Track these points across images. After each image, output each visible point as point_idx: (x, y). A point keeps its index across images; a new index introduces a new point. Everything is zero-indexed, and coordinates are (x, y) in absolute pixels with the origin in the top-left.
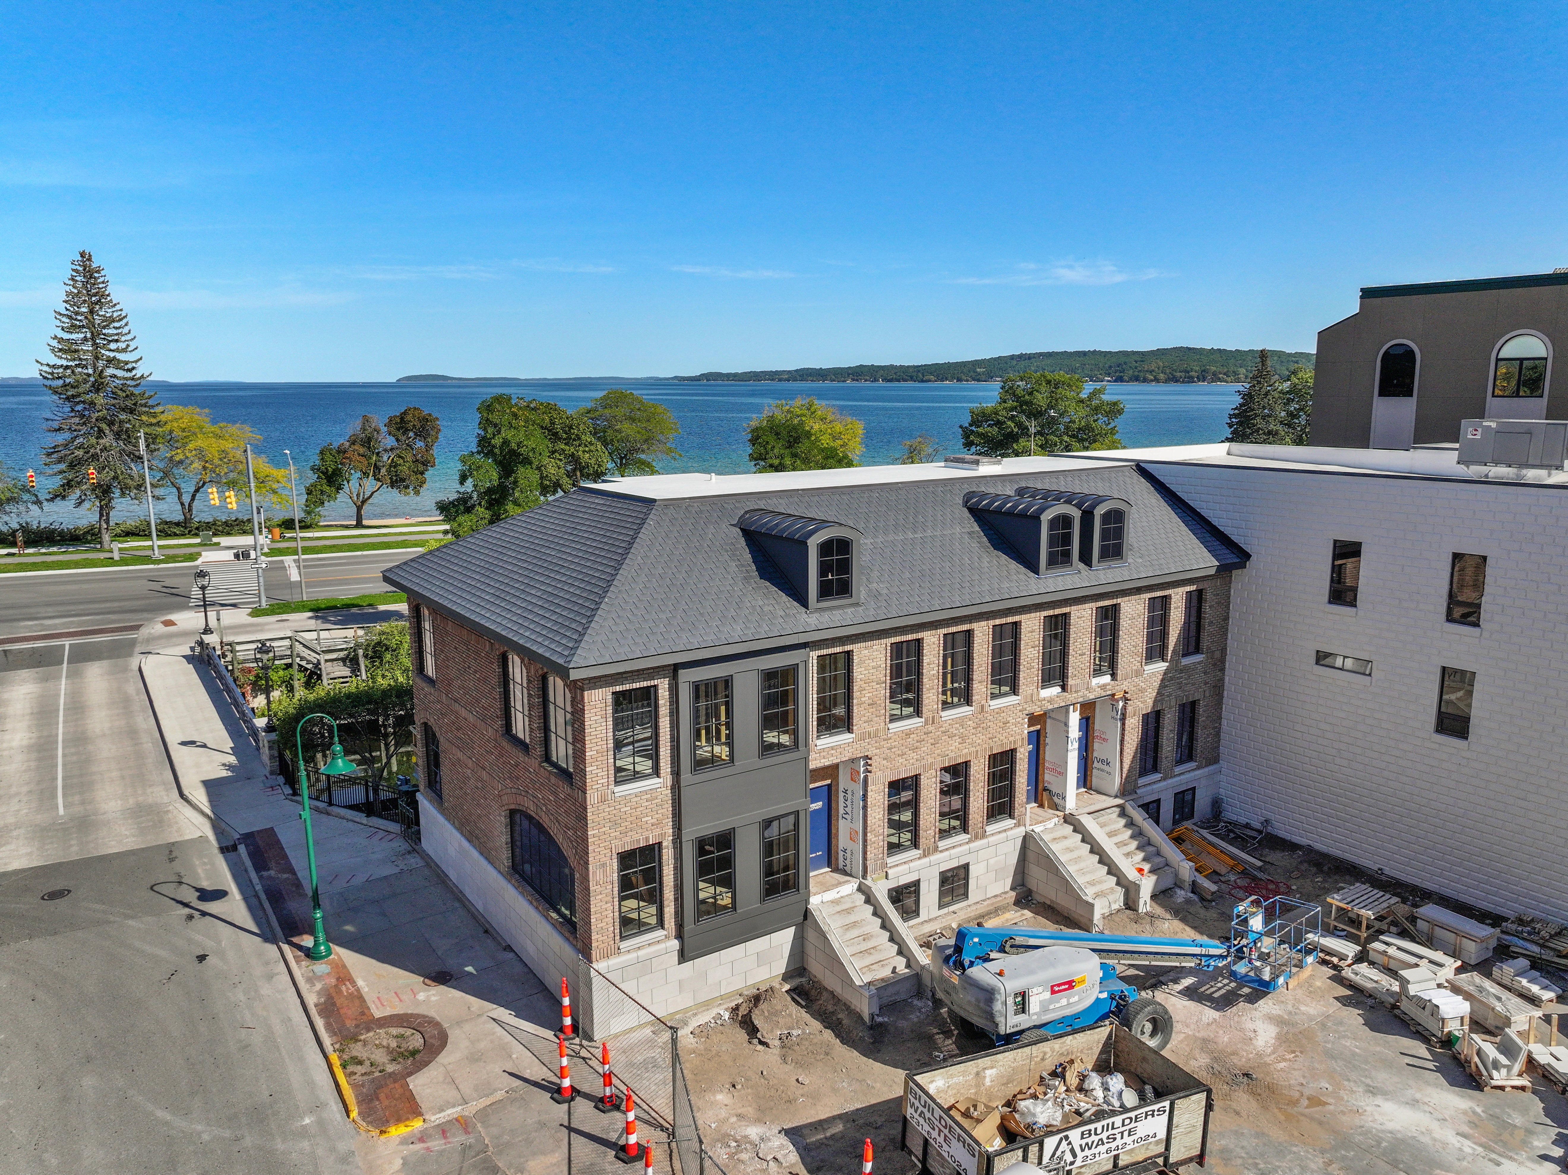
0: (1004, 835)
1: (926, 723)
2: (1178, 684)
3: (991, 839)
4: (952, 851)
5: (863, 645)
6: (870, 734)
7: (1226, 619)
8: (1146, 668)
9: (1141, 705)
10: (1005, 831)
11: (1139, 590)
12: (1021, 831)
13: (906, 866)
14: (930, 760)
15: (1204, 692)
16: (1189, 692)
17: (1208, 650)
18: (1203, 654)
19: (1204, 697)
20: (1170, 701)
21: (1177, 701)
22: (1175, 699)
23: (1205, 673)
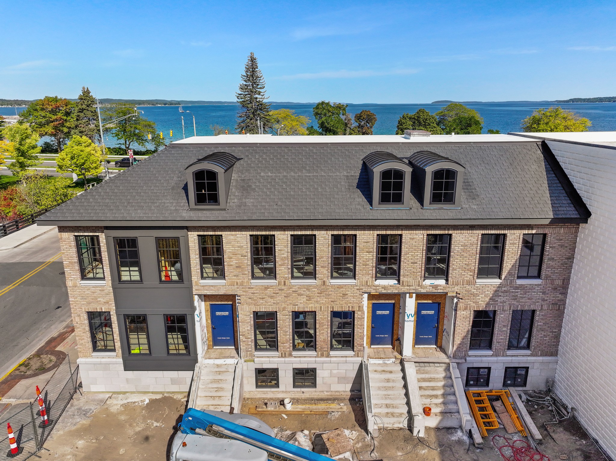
0: (344, 359)
1: (279, 284)
2: (513, 296)
3: (332, 359)
4: (302, 359)
5: (228, 233)
6: (237, 283)
7: (571, 258)
8: (478, 281)
9: (473, 304)
10: (346, 357)
11: (472, 227)
12: (359, 360)
13: (267, 359)
14: (283, 305)
15: (542, 306)
16: (525, 303)
17: (547, 277)
18: (542, 279)
19: (542, 309)
20: (503, 306)
21: (510, 307)
22: (509, 306)
23: (544, 293)
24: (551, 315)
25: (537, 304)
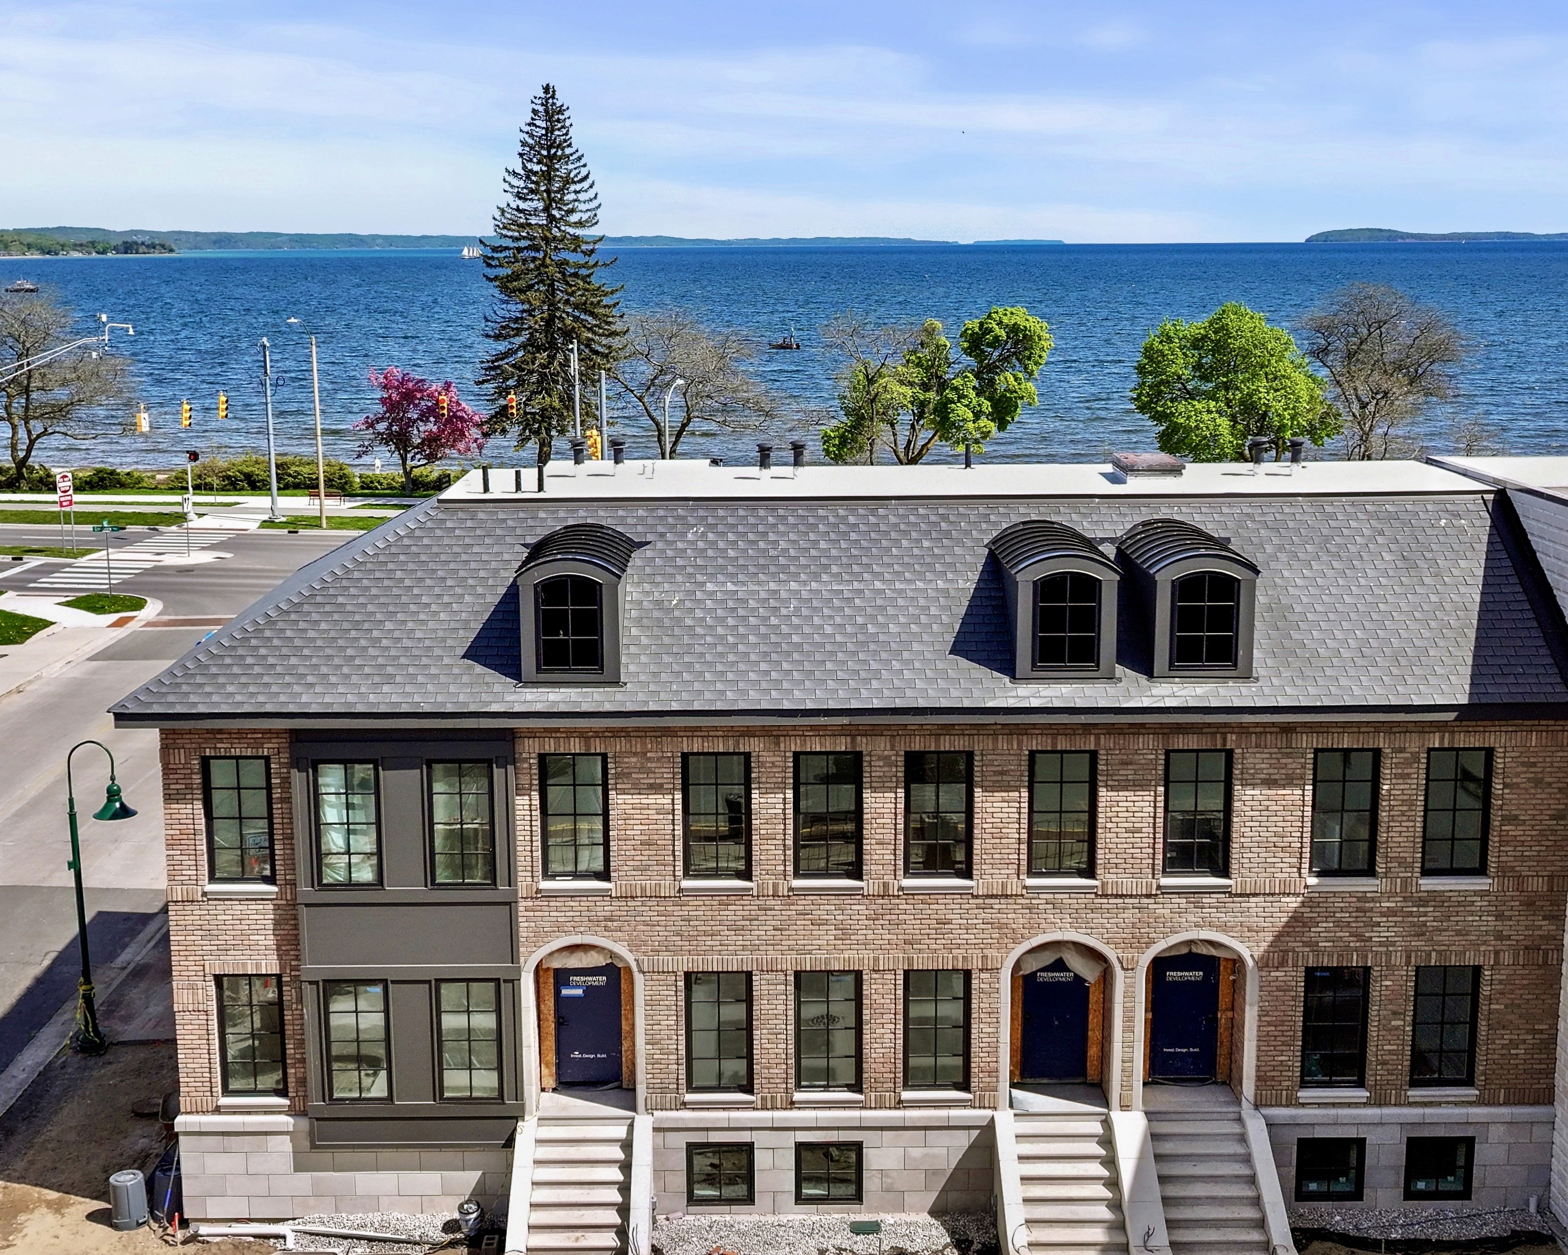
0: (942, 1113)
1: (760, 891)
2: (1413, 925)
3: (912, 1114)
4: (823, 1114)
5: (624, 748)
6: (643, 890)
8: (1314, 880)
9: (1302, 950)
10: (946, 1107)
11: (1287, 731)
13: (723, 1115)
14: (771, 954)
15: (1497, 953)
16: (1448, 946)
17: (1503, 872)
18: (1489, 877)
19: (1497, 962)
20: (1388, 954)
21: (1409, 957)
22: (1404, 954)
23: (1499, 917)
24: (1524, 982)
25: (1482, 948)
